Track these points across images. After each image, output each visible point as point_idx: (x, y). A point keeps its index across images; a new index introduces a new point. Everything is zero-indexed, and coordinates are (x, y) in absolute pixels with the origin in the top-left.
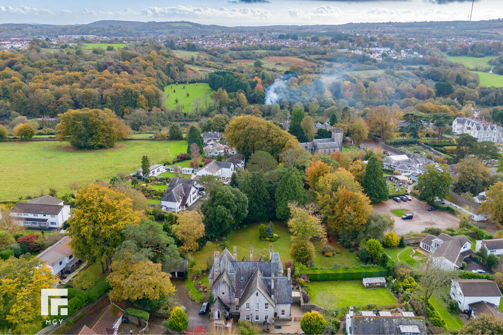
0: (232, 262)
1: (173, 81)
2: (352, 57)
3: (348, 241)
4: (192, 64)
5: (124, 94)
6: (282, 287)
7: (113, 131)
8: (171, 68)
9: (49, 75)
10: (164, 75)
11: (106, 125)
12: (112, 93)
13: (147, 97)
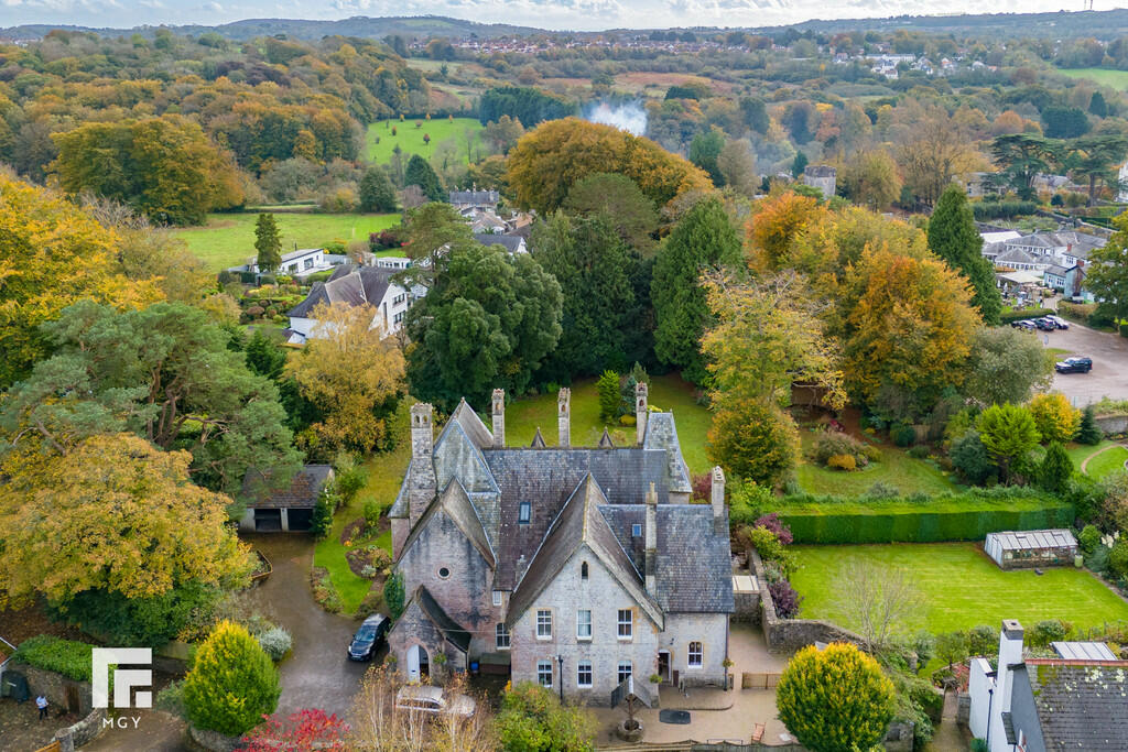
0: (483, 450)
1: (393, 113)
2: (826, 70)
3: (906, 420)
4: (443, 81)
5: (262, 128)
6: (692, 543)
7: (201, 177)
8: (387, 81)
9: (77, 86)
10: (368, 95)
11: (182, 161)
12: (233, 125)
13: (320, 135)
